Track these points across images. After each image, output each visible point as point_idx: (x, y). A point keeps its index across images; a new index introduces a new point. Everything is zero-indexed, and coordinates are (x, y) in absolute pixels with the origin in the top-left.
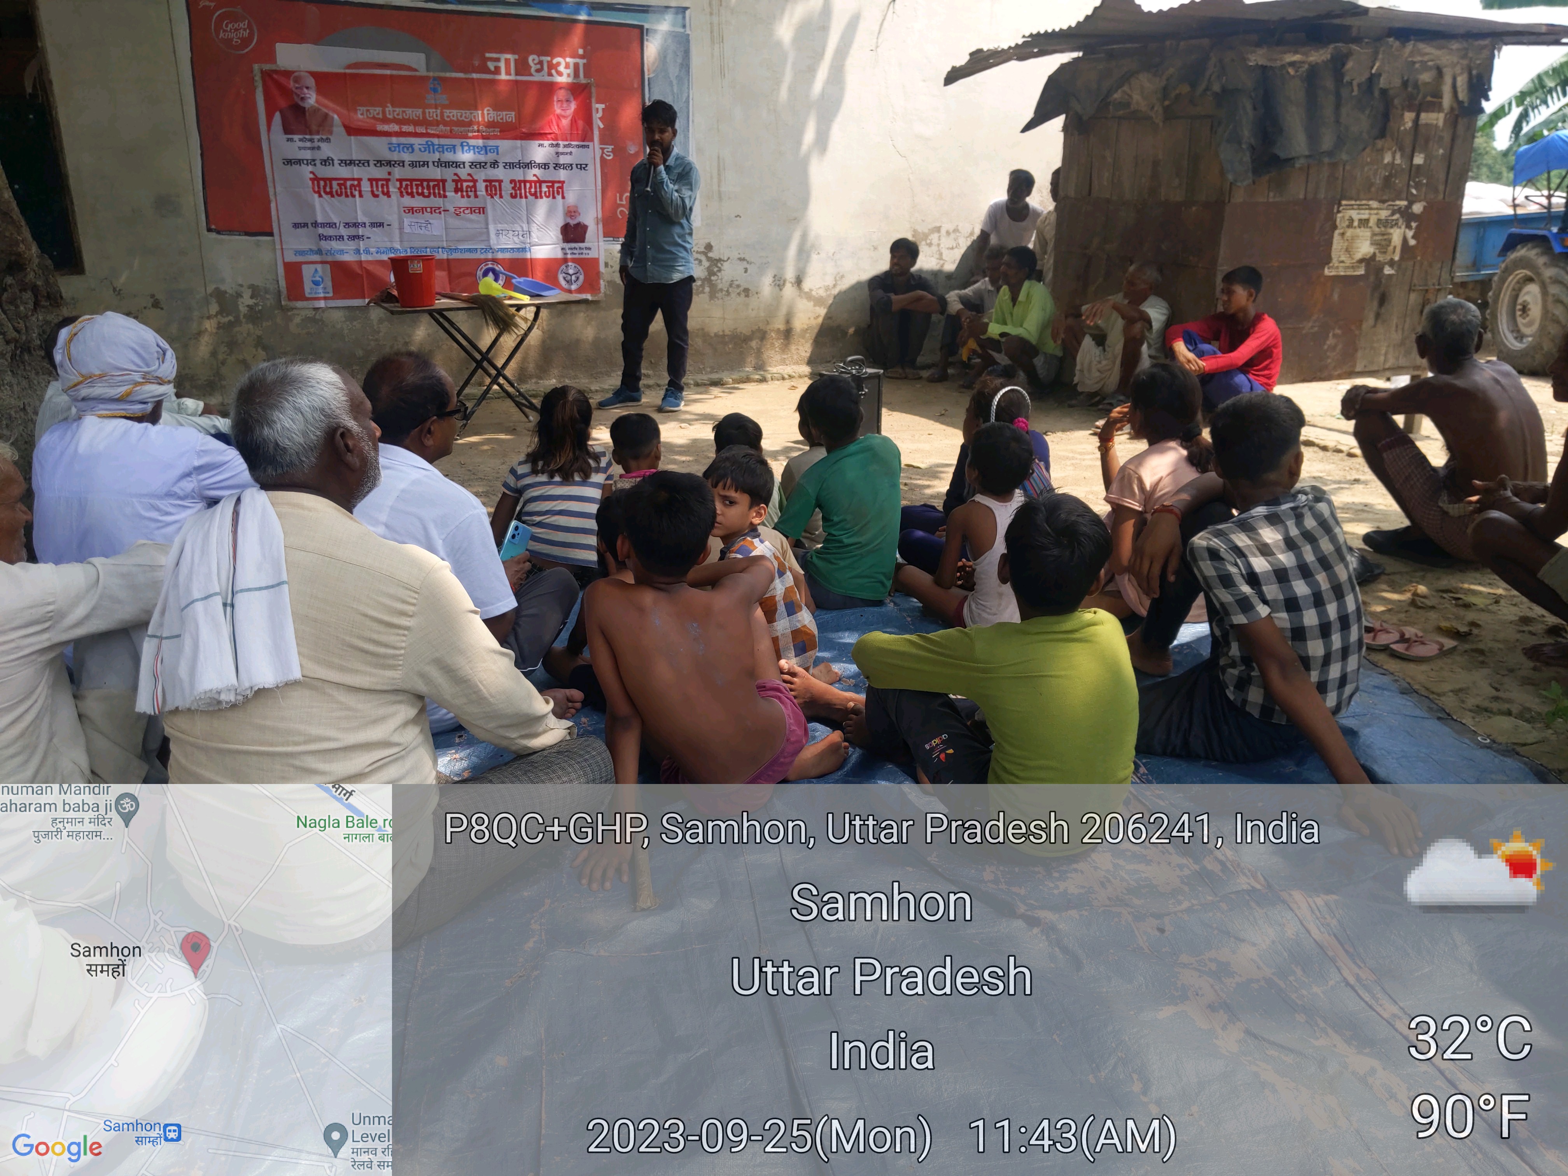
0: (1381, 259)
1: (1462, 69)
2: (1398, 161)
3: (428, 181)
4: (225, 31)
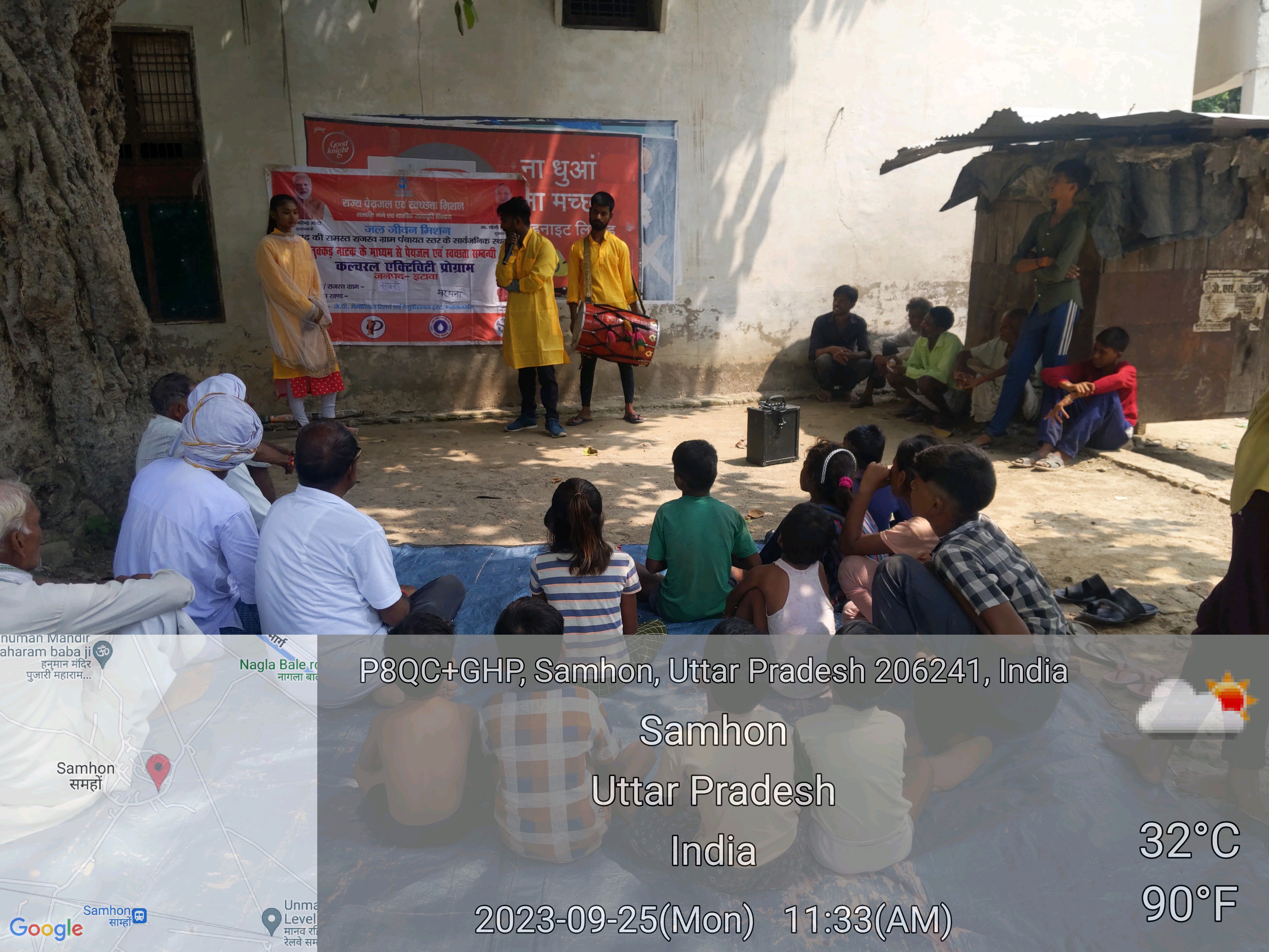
0: (1246, 318)
2: (1259, 236)
4: (332, 149)
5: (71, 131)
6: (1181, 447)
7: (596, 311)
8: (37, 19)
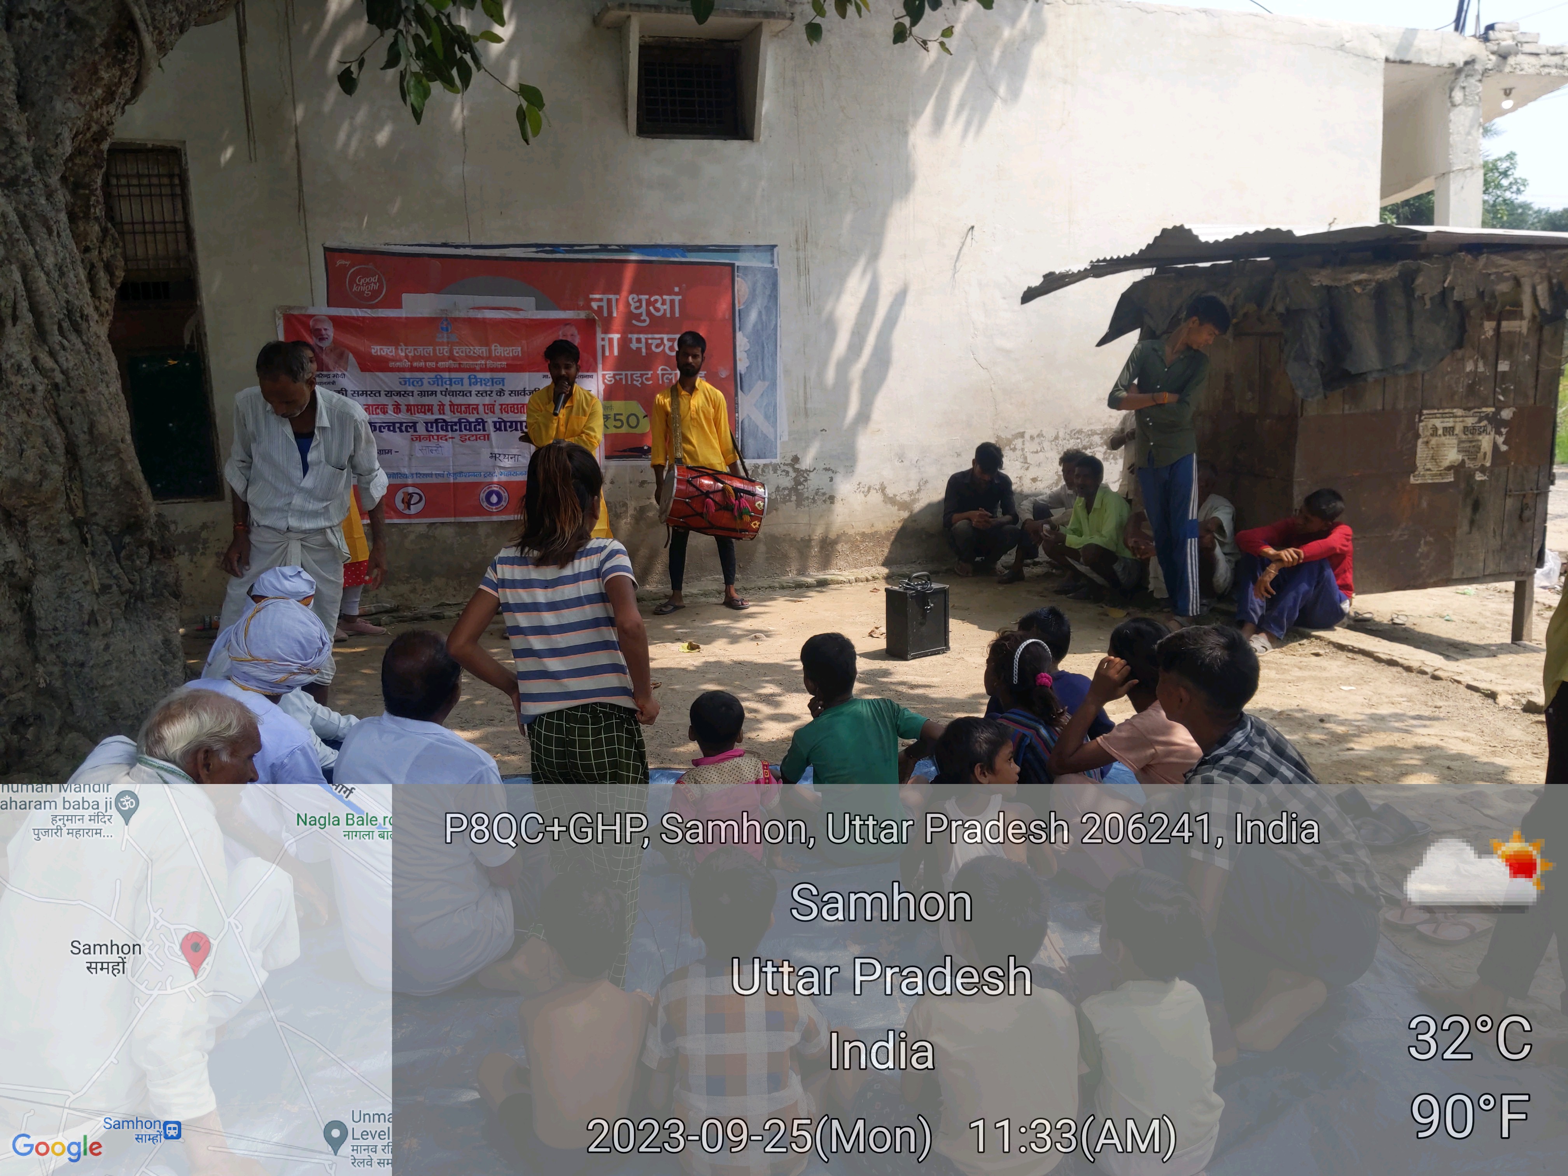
0: (1472, 466)
1: (1541, 278)
2: (1481, 368)
4: (358, 285)
5: (62, 274)
6: (1397, 621)
7: (689, 476)
8: (23, 140)
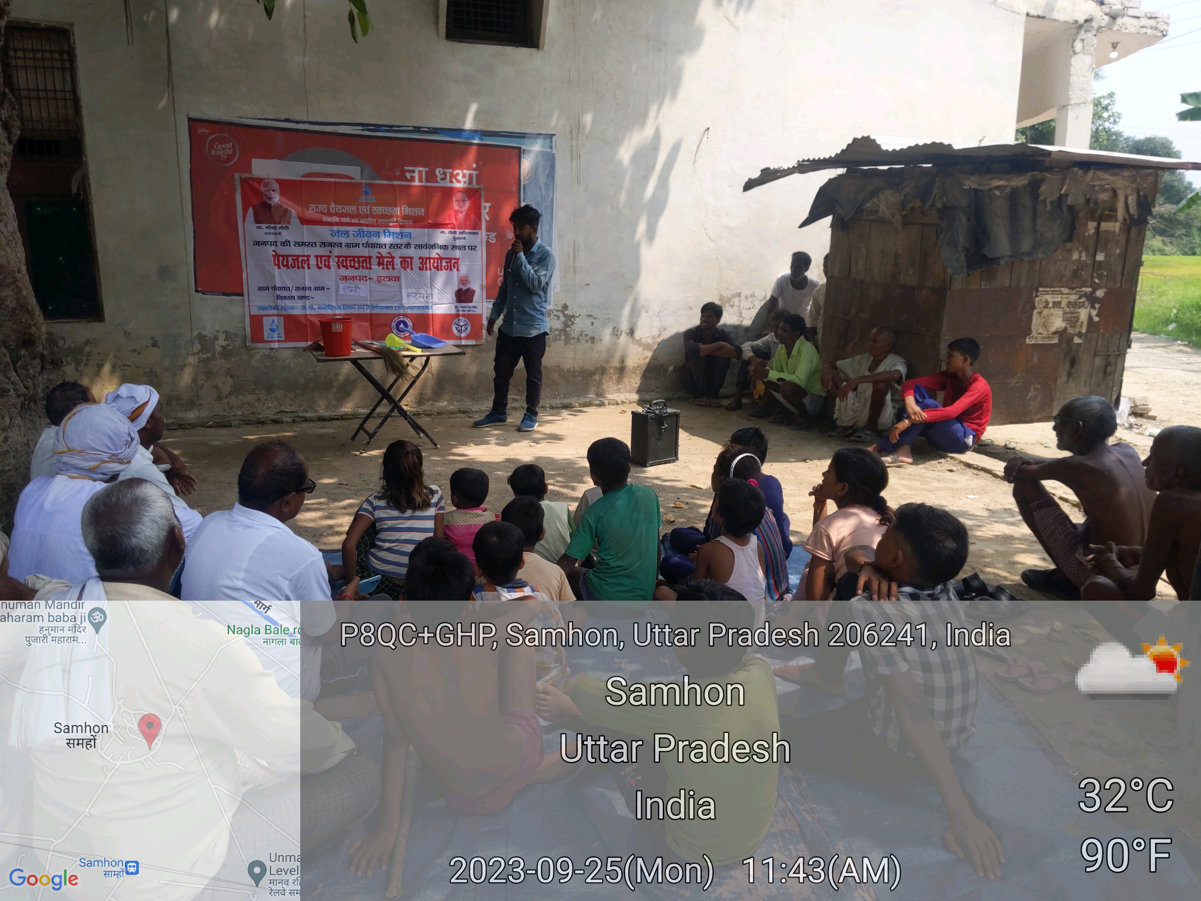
0: (1071, 331)
1: (1132, 190)
2: (1084, 258)
3: (359, 257)
4: (216, 150)
6: (1009, 446)
